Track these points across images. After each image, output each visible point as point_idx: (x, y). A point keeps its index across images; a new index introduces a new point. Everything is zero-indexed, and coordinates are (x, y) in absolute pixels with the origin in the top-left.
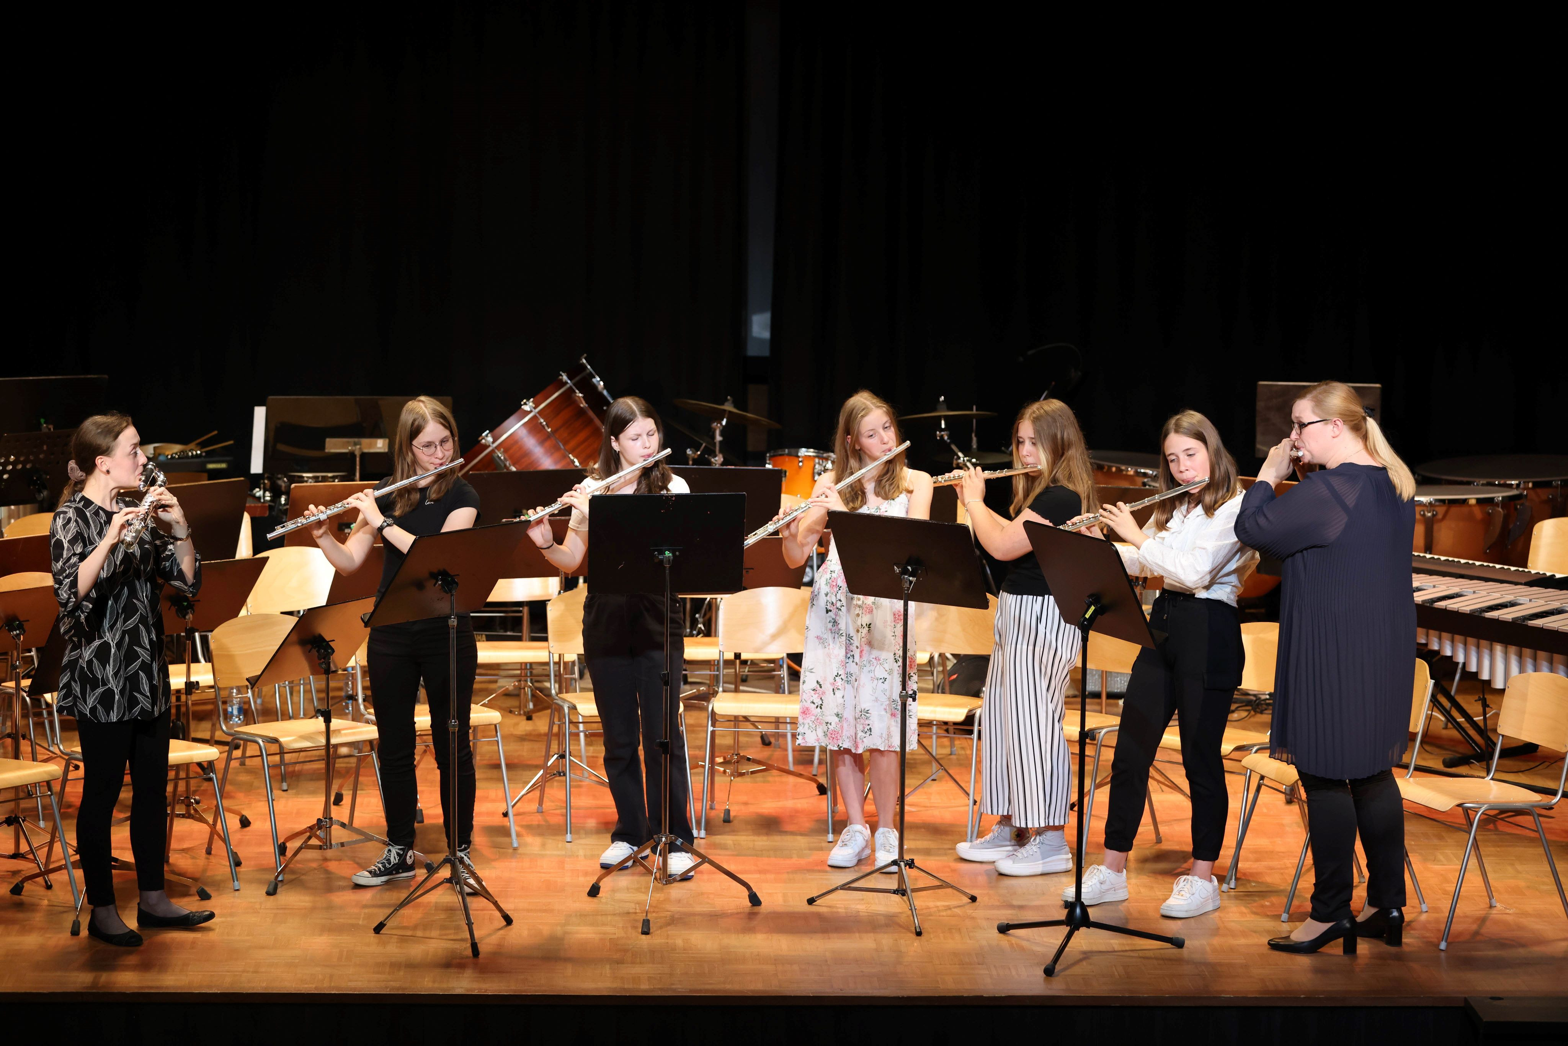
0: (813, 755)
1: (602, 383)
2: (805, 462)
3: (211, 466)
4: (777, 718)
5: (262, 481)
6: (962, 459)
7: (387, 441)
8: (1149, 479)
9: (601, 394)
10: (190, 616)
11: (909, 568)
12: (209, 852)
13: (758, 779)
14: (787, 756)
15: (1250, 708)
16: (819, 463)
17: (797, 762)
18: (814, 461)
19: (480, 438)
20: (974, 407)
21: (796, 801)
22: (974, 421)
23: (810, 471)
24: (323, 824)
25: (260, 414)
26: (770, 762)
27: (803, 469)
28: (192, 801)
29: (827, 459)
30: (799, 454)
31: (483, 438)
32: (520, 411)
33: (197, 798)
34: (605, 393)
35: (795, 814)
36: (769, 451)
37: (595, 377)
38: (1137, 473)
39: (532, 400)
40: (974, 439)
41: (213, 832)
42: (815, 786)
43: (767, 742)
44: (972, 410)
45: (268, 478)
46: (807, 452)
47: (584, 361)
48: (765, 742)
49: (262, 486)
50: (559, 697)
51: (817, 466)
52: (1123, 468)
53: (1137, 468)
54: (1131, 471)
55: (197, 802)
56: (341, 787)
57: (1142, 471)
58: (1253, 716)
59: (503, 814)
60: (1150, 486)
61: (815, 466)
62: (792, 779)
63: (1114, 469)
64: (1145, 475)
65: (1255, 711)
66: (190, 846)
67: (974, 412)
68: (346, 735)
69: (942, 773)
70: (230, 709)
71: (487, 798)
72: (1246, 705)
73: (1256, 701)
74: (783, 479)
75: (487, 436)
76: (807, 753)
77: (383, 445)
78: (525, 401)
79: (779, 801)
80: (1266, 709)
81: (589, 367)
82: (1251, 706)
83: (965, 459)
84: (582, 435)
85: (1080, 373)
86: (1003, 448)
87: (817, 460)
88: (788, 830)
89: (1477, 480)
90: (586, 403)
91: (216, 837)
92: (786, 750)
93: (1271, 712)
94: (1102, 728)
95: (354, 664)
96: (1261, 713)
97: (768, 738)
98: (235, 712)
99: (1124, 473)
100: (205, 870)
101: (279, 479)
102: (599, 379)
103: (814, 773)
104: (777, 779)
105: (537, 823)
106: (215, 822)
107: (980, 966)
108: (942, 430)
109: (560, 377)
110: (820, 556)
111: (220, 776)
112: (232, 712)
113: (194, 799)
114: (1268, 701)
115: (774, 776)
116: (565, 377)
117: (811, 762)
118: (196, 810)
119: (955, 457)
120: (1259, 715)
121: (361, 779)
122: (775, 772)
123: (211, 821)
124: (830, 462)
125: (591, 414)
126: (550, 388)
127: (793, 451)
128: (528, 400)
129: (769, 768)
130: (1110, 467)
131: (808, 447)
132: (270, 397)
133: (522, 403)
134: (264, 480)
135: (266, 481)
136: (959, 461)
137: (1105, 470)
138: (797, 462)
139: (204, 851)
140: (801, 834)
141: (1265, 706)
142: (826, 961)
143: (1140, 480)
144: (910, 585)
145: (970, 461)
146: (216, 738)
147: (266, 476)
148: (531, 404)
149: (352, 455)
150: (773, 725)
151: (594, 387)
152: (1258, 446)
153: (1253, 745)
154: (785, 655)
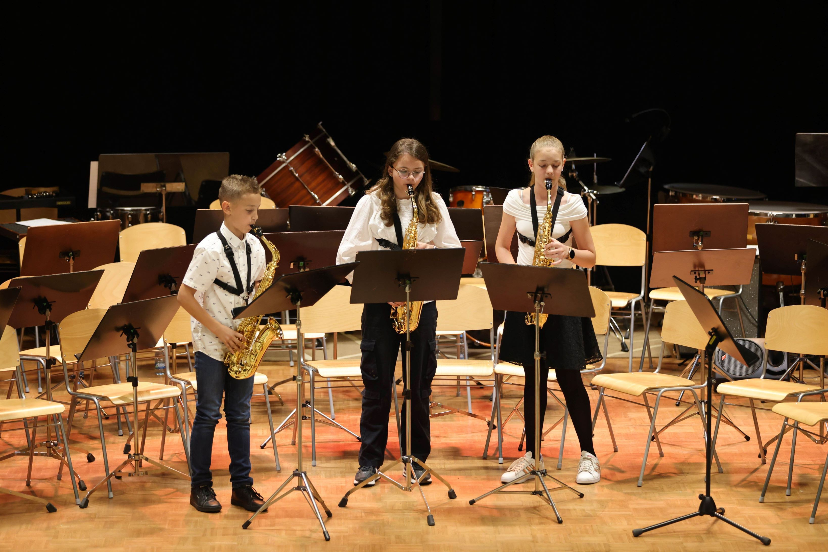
1: (333, 142)
2: (477, 195)
3: (59, 203)
4: (458, 377)
5: (96, 213)
6: (587, 191)
7: (185, 184)
9: (333, 149)
10: (48, 313)
13: (447, 419)
16: (486, 196)
18: (483, 194)
20: (595, 155)
21: (474, 434)
22: (595, 164)
23: (480, 201)
25: (94, 166)
27: (475, 200)
28: (52, 444)
30: (473, 190)
32: (276, 162)
34: (336, 148)
36: (451, 188)
37: (328, 138)
39: (284, 154)
40: (595, 177)
42: (486, 423)
44: (593, 156)
45: (100, 211)
46: (478, 188)
47: (321, 127)
49: (96, 217)
50: (306, 364)
51: (485, 198)
53: (711, 196)
55: (56, 445)
57: (714, 197)
59: (261, 446)
61: (483, 197)
62: (471, 419)
63: (694, 196)
67: (595, 158)
68: (153, 394)
77: (181, 187)
78: (279, 155)
79: (462, 434)
81: (324, 130)
83: (589, 191)
84: (320, 179)
85: (669, 129)
86: (616, 183)
87: (485, 193)
90: (323, 155)
101: (108, 212)
102: (331, 139)
104: (460, 419)
105: (292, 453)
108: (573, 171)
109: (304, 138)
113: (53, 443)
115: (458, 417)
116: (307, 139)
118: (54, 450)
119: (582, 190)
122: (458, 414)
126: (297, 146)
127: (468, 187)
128: (282, 154)
129: (454, 411)
131: (478, 184)
132: (101, 155)
133: (278, 156)
134: (97, 212)
135: (99, 214)
136: (585, 192)
137: (688, 197)
138: (471, 195)
139: (56, 477)
145: (593, 193)
147: (98, 210)
148: (284, 157)
149: (160, 194)
151: (328, 145)
152: (797, 179)
153: (800, 393)
154: (464, 332)
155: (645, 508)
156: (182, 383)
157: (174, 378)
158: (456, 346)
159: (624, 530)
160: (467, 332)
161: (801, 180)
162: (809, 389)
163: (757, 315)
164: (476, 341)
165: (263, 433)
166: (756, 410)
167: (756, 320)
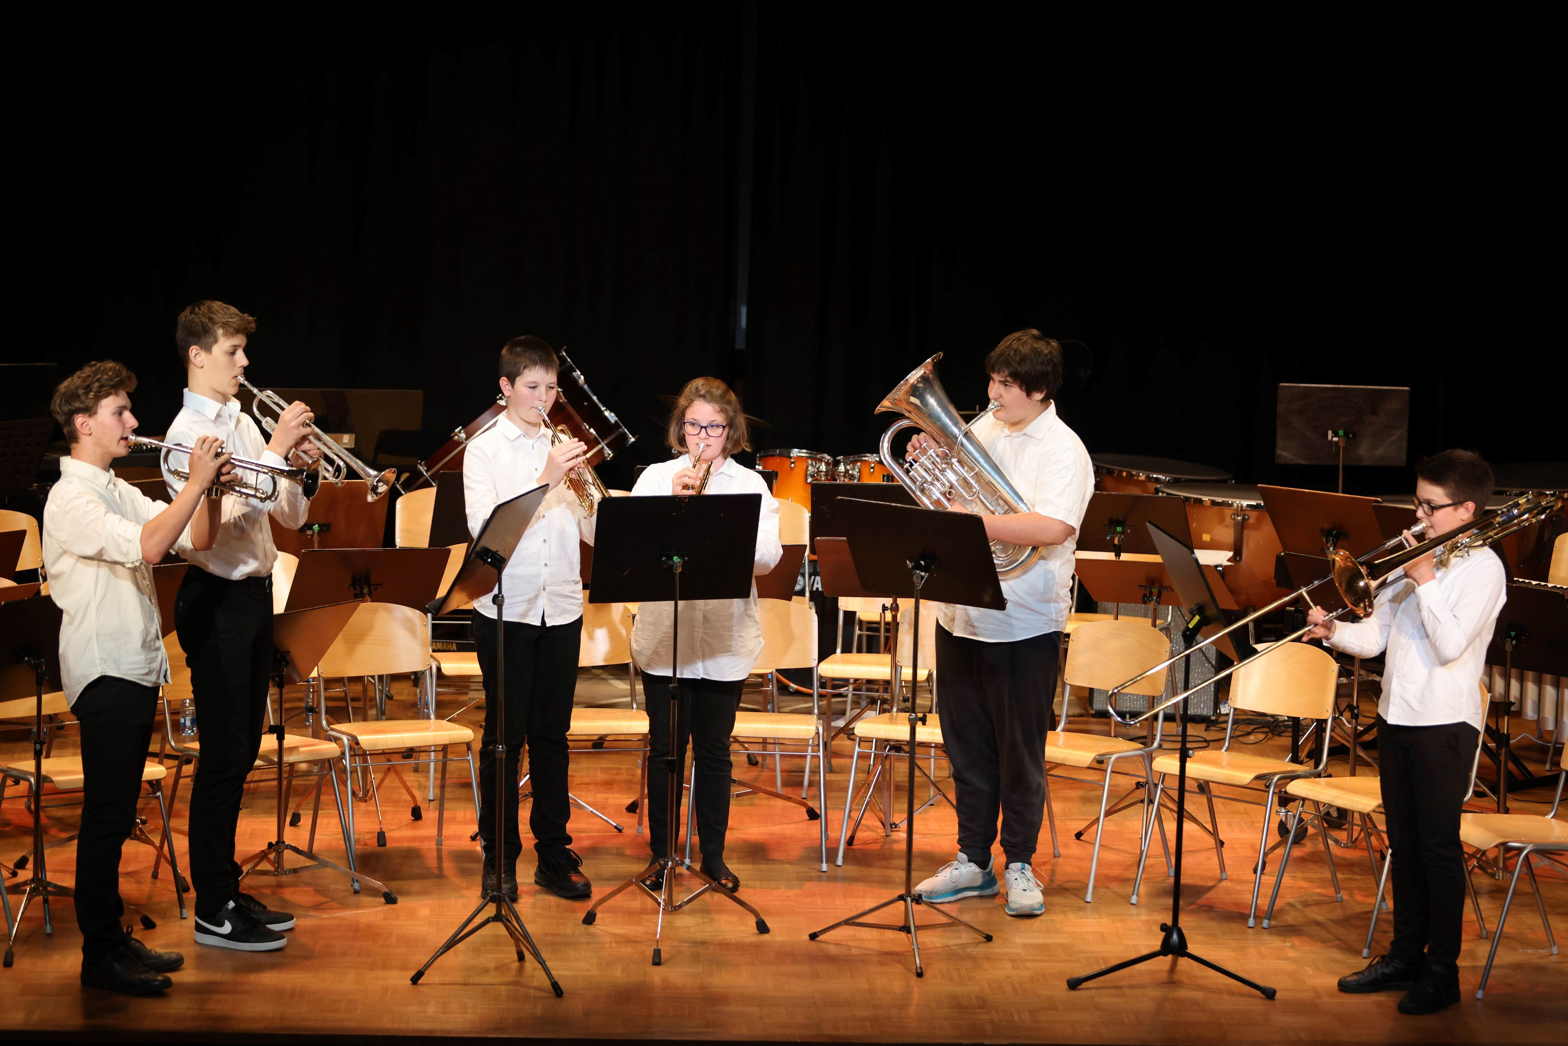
0: (803, 776)
1: (582, 377)
2: (798, 464)
4: (765, 739)
7: (354, 436)
8: (1162, 485)
9: (582, 389)
11: (922, 562)
12: (155, 876)
13: (744, 802)
14: (775, 776)
15: (1266, 730)
16: (812, 465)
17: (785, 784)
18: (807, 462)
19: (453, 435)
21: (785, 826)
23: (803, 473)
24: (277, 846)
26: (757, 784)
27: (796, 470)
29: (821, 460)
30: (792, 455)
31: (456, 435)
32: (495, 406)
33: (143, 817)
34: (586, 387)
35: (782, 842)
36: (759, 452)
37: (575, 371)
38: (1149, 479)
41: (160, 855)
42: (804, 810)
43: (754, 762)
46: (800, 452)
47: (564, 354)
48: (752, 761)
51: (810, 468)
52: (1134, 473)
53: (1148, 473)
54: (1142, 477)
56: (299, 806)
57: (1155, 476)
58: (1270, 738)
59: (471, 837)
60: (1163, 492)
61: (808, 467)
62: (780, 802)
63: (1124, 474)
64: (1157, 480)
65: (1272, 734)
66: (136, 869)
68: (300, 752)
69: (939, 797)
70: (182, 721)
71: (455, 819)
72: (1263, 727)
73: (1274, 722)
74: (774, 481)
75: (460, 432)
76: (796, 774)
77: (349, 441)
79: (766, 827)
80: (1284, 732)
81: (569, 360)
82: (1269, 727)
87: (810, 462)
88: (775, 858)
89: (1510, 489)
90: (566, 398)
91: (162, 859)
92: (775, 771)
93: (1291, 734)
94: (1112, 753)
95: (316, 675)
96: (1279, 735)
97: (755, 758)
98: (188, 724)
99: (1135, 478)
100: (150, 897)
102: (579, 373)
103: (804, 796)
104: (764, 802)
106: (162, 843)
107: (980, 1011)
110: (813, 563)
111: (169, 792)
112: (184, 724)
114: (1286, 723)
115: (761, 799)
117: (801, 784)
120: (1277, 738)
121: (322, 797)
122: (762, 795)
123: (157, 842)
124: (823, 463)
125: (571, 410)
127: (785, 451)
129: (756, 791)
130: (1120, 472)
131: (800, 447)
137: (1115, 475)
138: (789, 463)
139: (150, 875)
140: (790, 863)
141: (1283, 728)
142: (815, 1003)
143: (1152, 486)
144: (921, 581)
146: (167, 752)
150: (761, 745)
151: (575, 381)
152: (1279, 451)
153: (1275, 774)
154: (774, 670)
155: (1040, 945)
156: (345, 739)
157: (332, 730)
158: (762, 691)
159: (1007, 977)
160: (777, 670)
161: (1285, 454)
162: (1289, 769)
163: (1214, 656)
164: (792, 685)
165: (465, 817)
166: (1214, 799)
167: (1214, 663)
